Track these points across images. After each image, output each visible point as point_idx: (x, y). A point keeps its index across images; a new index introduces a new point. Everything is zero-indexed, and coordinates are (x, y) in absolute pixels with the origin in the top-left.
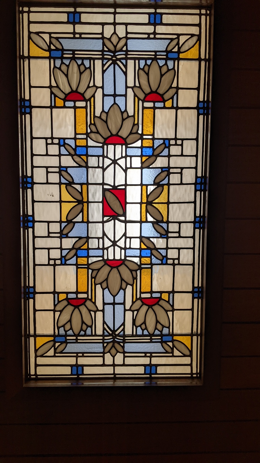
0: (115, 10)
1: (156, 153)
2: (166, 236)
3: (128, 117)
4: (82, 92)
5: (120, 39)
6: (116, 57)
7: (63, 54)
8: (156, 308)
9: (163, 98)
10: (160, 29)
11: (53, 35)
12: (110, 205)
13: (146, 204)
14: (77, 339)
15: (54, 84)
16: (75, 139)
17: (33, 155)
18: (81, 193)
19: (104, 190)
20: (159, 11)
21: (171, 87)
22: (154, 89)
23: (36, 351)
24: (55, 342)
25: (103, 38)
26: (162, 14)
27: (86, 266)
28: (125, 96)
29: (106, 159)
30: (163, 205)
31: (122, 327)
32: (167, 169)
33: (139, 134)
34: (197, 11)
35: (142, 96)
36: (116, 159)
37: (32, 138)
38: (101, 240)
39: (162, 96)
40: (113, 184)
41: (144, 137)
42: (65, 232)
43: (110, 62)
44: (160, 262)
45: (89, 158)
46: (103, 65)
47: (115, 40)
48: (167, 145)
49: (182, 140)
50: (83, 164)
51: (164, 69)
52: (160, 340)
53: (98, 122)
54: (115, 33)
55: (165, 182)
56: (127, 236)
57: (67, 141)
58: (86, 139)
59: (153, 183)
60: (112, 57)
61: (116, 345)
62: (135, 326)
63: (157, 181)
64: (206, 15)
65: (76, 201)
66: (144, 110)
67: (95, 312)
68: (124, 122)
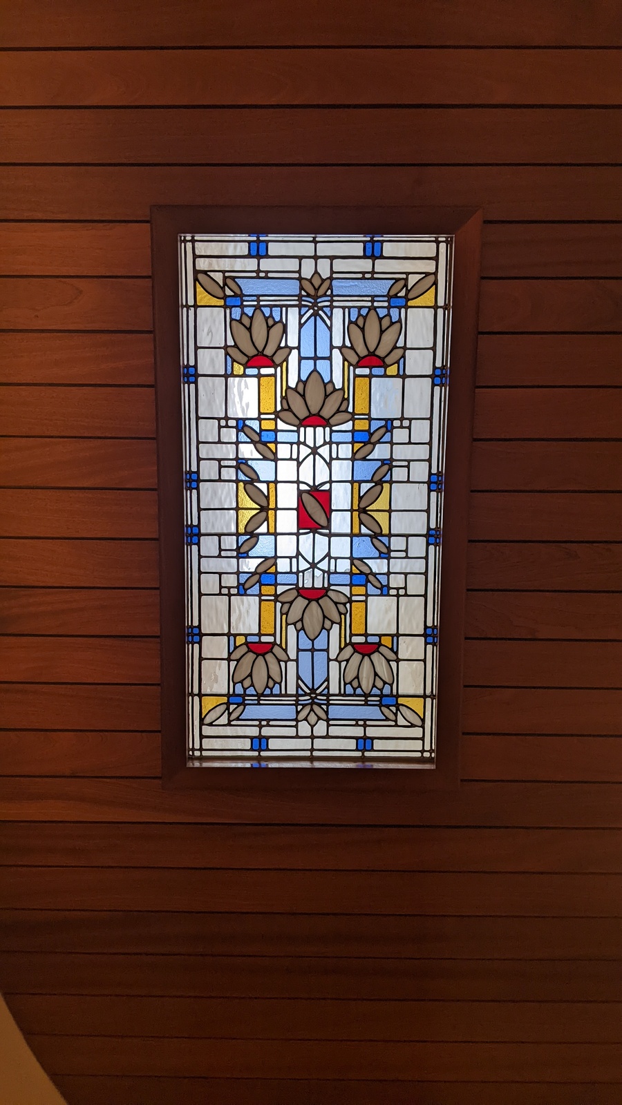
0: (312, 753)
1: (257, 577)
2: (240, 461)
3: (295, 624)
4: (356, 655)
5: (306, 719)
6: (311, 697)
7: (380, 701)
8: (251, 352)
9: (248, 647)
10: (254, 732)
11: (393, 723)
12: (320, 507)
13: (270, 507)
14: (372, 301)
15: (394, 664)
16: (367, 595)
17: (426, 574)
18: (361, 523)
19: (329, 527)
20: (256, 754)
21: (238, 661)
22: (261, 659)
23: (435, 283)
24: (406, 298)
25: (328, 720)
26: (252, 749)
27: (356, 417)
28: (299, 650)
29: (326, 569)
30: (245, 507)
31: (303, 321)
32: (240, 555)
33: (279, 602)
34: (205, 753)
35: (277, 650)
36: (312, 569)
37: (425, 596)
38: (334, 456)
39: (250, 650)
40: (316, 535)
41: (273, 598)
42: (386, 468)
43: (318, 692)
44: (248, 423)
45: (348, 570)
46: (328, 687)
47: (313, 718)
48: (241, 587)
49: (220, 594)
50: (356, 562)
51: (247, 683)
52: (245, 298)
53: (336, 617)
54: (312, 727)
55: (242, 539)
56: (296, 462)
57: (379, 592)
58: (352, 595)
59: (260, 536)
60: (316, 698)
61: (312, 292)
62: (283, 323)
63: (254, 540)
64: (193, 749)
65: (369, 512)
66: (273, 632)
67: (344, 345)
68: (300, 617)
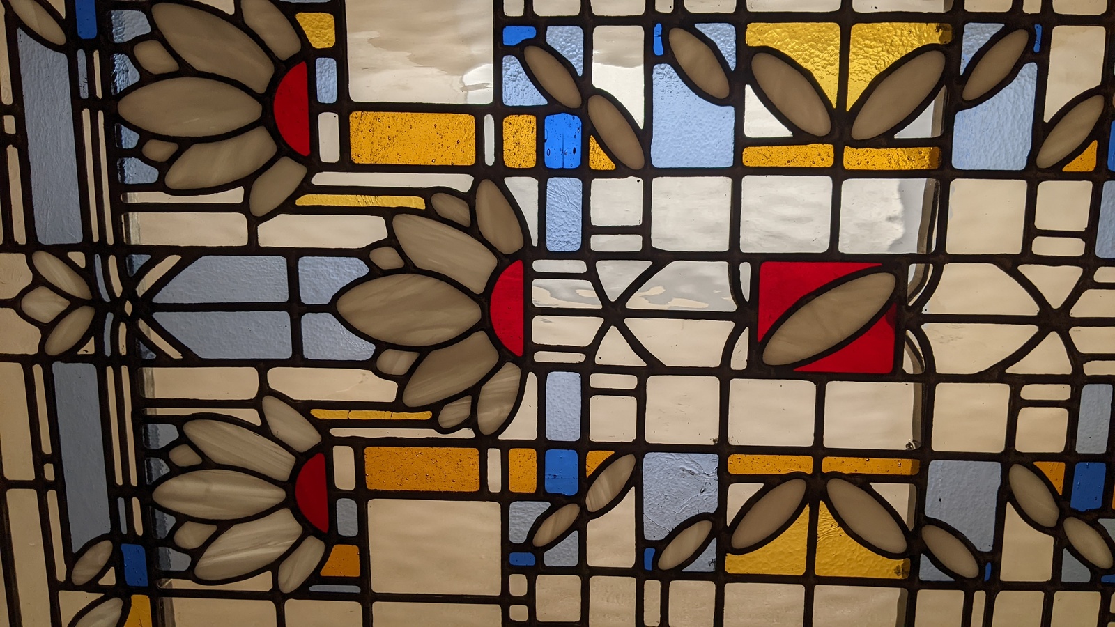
1: (567, 93)
2: (1038, 29)
3: (391, 241)
4: (290, 460)
5: (39, 281)
6: (122, 301)
7: (132, 537)
9: (293, 60)
13: (847, 148)
15: (262, 584)
16: (505, 498)
18: (770, 483)
19: (758, 369)
21: (238, 19)
22: (249, 110)
25: (43, 358)
28: (293, 256)
29: (602, 358)
30: (853, 49)
32: (658, 28)
33: (475, 186)
35: (288, 174)
36: (600, 307)
38: (1028, 392)
39: (281, 67)
40: (729, 326)
41: (490, 159)
42: (967, 568)
43: (142, 325)
45: (595, 436)
46: (163, 361)
47: (44, 305)
48: (529, 32)
50: (625, 465)
51: (154, 57)
53: (424, 391)
54: (14, 304)
55: (723, 37)
56: (1016, 249)
57: (518, 535)
58: (506, 447)
59: (730, 110)
60: (120, 317)
63: (718, 84)
65: (807, 510)
66: (357, 161)
68: (420, 263)
